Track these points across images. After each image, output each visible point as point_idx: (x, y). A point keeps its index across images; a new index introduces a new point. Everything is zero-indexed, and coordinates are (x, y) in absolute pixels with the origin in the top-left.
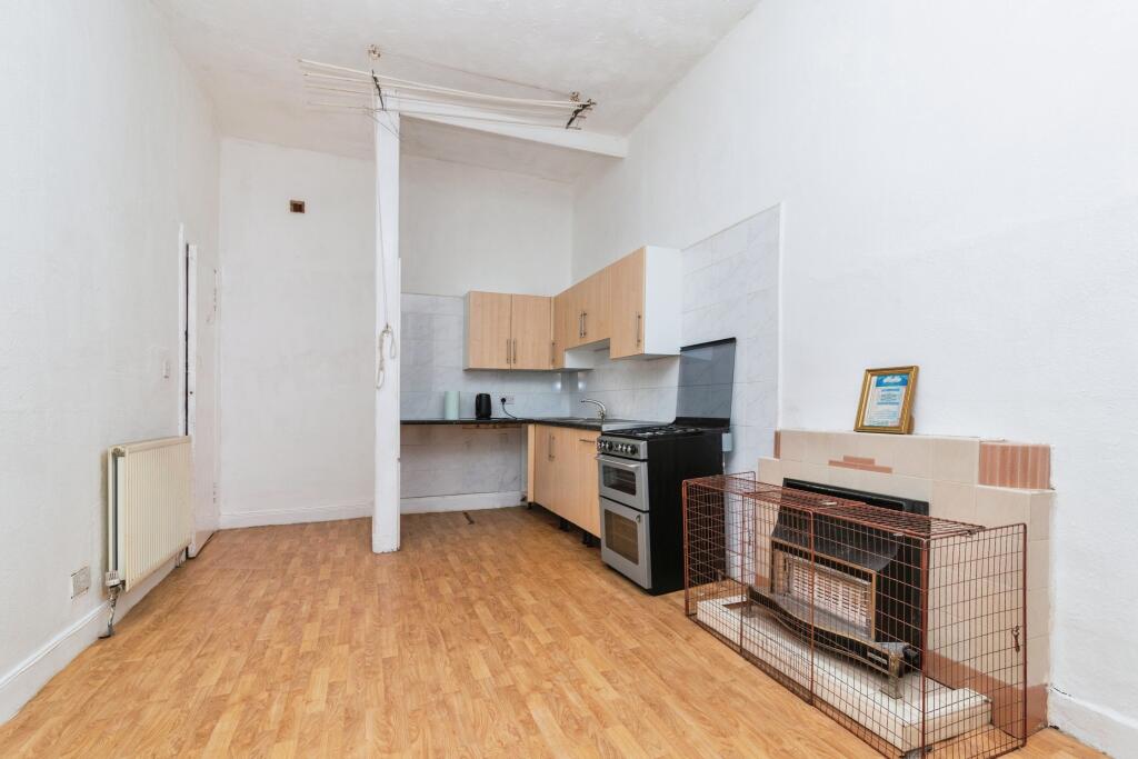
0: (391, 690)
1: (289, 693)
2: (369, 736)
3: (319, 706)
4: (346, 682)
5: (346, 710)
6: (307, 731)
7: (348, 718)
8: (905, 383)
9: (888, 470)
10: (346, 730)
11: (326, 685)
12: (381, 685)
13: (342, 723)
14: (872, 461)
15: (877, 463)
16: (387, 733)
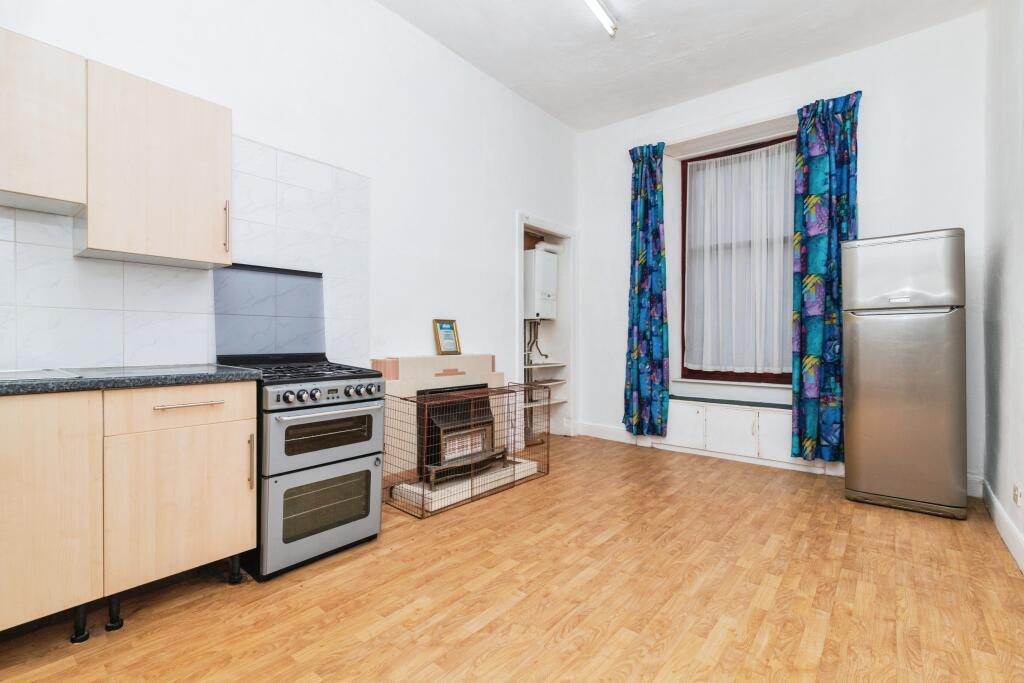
0: (661, 600)
1: (747, 652)
2: (702, 579)
3: (726, 622)
4: (691, 630)
5: (706, 604)
6: (742, 606)
7: (708, 598)
8: (452, 328)
9: (463, 373)
10: (715, 592)
11: (710, 637)
12: (664, 609)
13: (714, 598)
14: (456, 370)
15: (460, 371)
16: (690, 576)
